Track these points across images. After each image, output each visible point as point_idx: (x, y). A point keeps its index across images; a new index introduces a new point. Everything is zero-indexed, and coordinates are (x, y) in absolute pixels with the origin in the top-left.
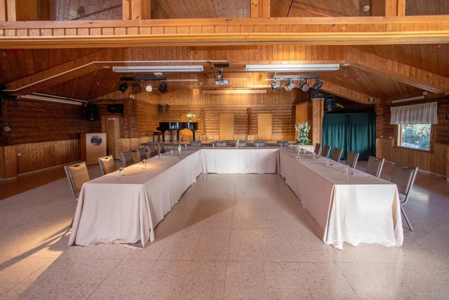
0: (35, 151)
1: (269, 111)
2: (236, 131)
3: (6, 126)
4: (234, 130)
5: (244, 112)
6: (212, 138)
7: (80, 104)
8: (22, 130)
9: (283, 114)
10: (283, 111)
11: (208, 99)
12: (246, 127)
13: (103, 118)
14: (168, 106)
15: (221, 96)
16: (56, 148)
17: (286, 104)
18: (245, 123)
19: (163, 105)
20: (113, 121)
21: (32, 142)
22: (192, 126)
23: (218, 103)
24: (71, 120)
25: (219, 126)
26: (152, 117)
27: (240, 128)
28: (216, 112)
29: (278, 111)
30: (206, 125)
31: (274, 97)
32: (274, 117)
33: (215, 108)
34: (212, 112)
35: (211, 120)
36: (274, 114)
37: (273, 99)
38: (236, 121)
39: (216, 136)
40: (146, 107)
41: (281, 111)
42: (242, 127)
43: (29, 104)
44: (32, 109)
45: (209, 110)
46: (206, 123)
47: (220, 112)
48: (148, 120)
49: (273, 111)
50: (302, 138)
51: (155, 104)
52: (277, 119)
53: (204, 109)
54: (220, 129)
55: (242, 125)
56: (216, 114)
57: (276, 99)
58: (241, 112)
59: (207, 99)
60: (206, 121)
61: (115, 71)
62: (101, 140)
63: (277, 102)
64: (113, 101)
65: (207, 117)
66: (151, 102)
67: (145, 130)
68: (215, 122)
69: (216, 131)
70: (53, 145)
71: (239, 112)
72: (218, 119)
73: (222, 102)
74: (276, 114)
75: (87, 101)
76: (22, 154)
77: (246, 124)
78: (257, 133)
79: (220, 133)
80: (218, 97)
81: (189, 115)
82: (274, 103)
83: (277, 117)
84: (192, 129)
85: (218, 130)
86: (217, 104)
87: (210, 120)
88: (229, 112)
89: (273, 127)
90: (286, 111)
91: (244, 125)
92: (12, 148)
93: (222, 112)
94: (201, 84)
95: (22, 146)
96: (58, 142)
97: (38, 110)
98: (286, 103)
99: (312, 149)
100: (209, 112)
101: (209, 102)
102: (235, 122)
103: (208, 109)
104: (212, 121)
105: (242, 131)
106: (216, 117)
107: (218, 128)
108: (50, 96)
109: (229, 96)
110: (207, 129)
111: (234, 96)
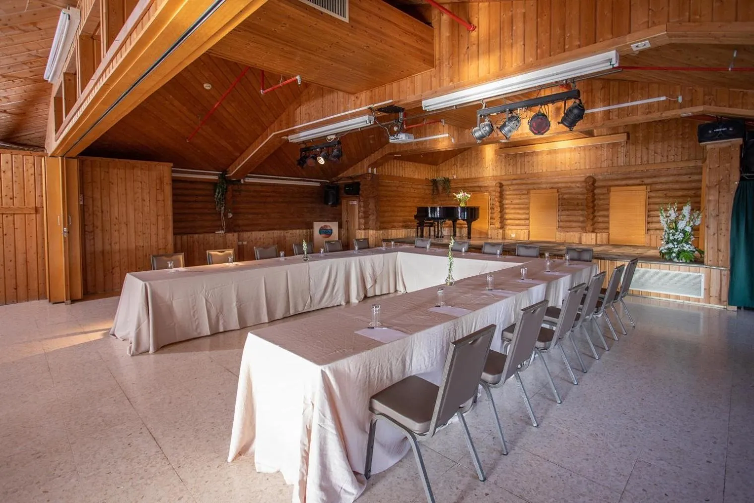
0: (262, 240)
1: (638, 181)
2: (561, 224)
3: (229, 212)
4: (559, 222)
5: (578, 185)
6: (516, 235)
7: (318, 184)
8: (250, 216)
9: (677, 186)
10: (677, 178)
11: (509, 165)
12: (582, 215)
13: (344, 202)
14: (447, 181)
15: (532, 156)
16: (287, 238)
17: (687, 160)
18: (581, 207)
19: (439, 179)
20: (353, 205)
21: (260, 230)
22: (466, 213)
23: (527, 170)
24: (310, 205)
25: (528, 214)
26: (418, 199)
27: (571, 218)
28: (523, 187)
29: (663, 179)
30: (507, 211)
31: (652, 147)
32: (652, 194)
33: (520, 179)
34: (516, 187)
35: (515, 201)
36: (654, 186)
37: (650, 151)
38: (562, 204)
39: (522, 232)
40: (403, 184)
41: (671, 179)
42: (575, 215)
43: (259, 188)
44: (262, 194)
45: (512, 184)
46: (506, 208)
47: (531, 187)
48: (409, 204)
49: (647, 181)
50: (671, 245)
51: (426, 179)
52: (659, 197)
53: (503, 182)
54: (530, 219)
55: (576, 212)
56: (525, 192)
57: (659, 151)
58: (573, 185)
59: (507, 165)
60: (507, 204)
61: (292, 141)
62: (331, 230)
63: (659, 159)
64: (351, 178)
65: (508, 197)
66: (416, 177)
67: (401, 219)
68: (522, 206)
69: (523, 222)
70: (284, 234)
71: (568, 185)
72: (526, 201)
73: (535, 168)
74: (658, 187)
75: (327, 180)
76: (248, 242)
77: (582, 210)
78: (608, 228)
79: (531, 227)
80: (526, 159)
81: (460, 196)
82: (653, 162)
83: (660, 194)
84: (466, 218)
85: (527, 222)
86: (525, 173)
87: (513, 203)
88: (548, 186)
89: (648, 216)
90: (686, 178)
91: (580, 212)
92: (233, 235)
93: (535, 186)
94: (453, 141)
95: (249, 234)
96: (290, 231)
97: (268, 194)
98: (686, 158)
99: (699, 274)
100: (512, 187)
101: (511, 170)
102: (559, 205)
103: (509, 183)
104: (516, 204)
105: (574, 224)
106: (525, 197)
107: (528, 217)
108: (280, 177)
109: (549, 156)
110: (507, 219)
111: (557, 155)
